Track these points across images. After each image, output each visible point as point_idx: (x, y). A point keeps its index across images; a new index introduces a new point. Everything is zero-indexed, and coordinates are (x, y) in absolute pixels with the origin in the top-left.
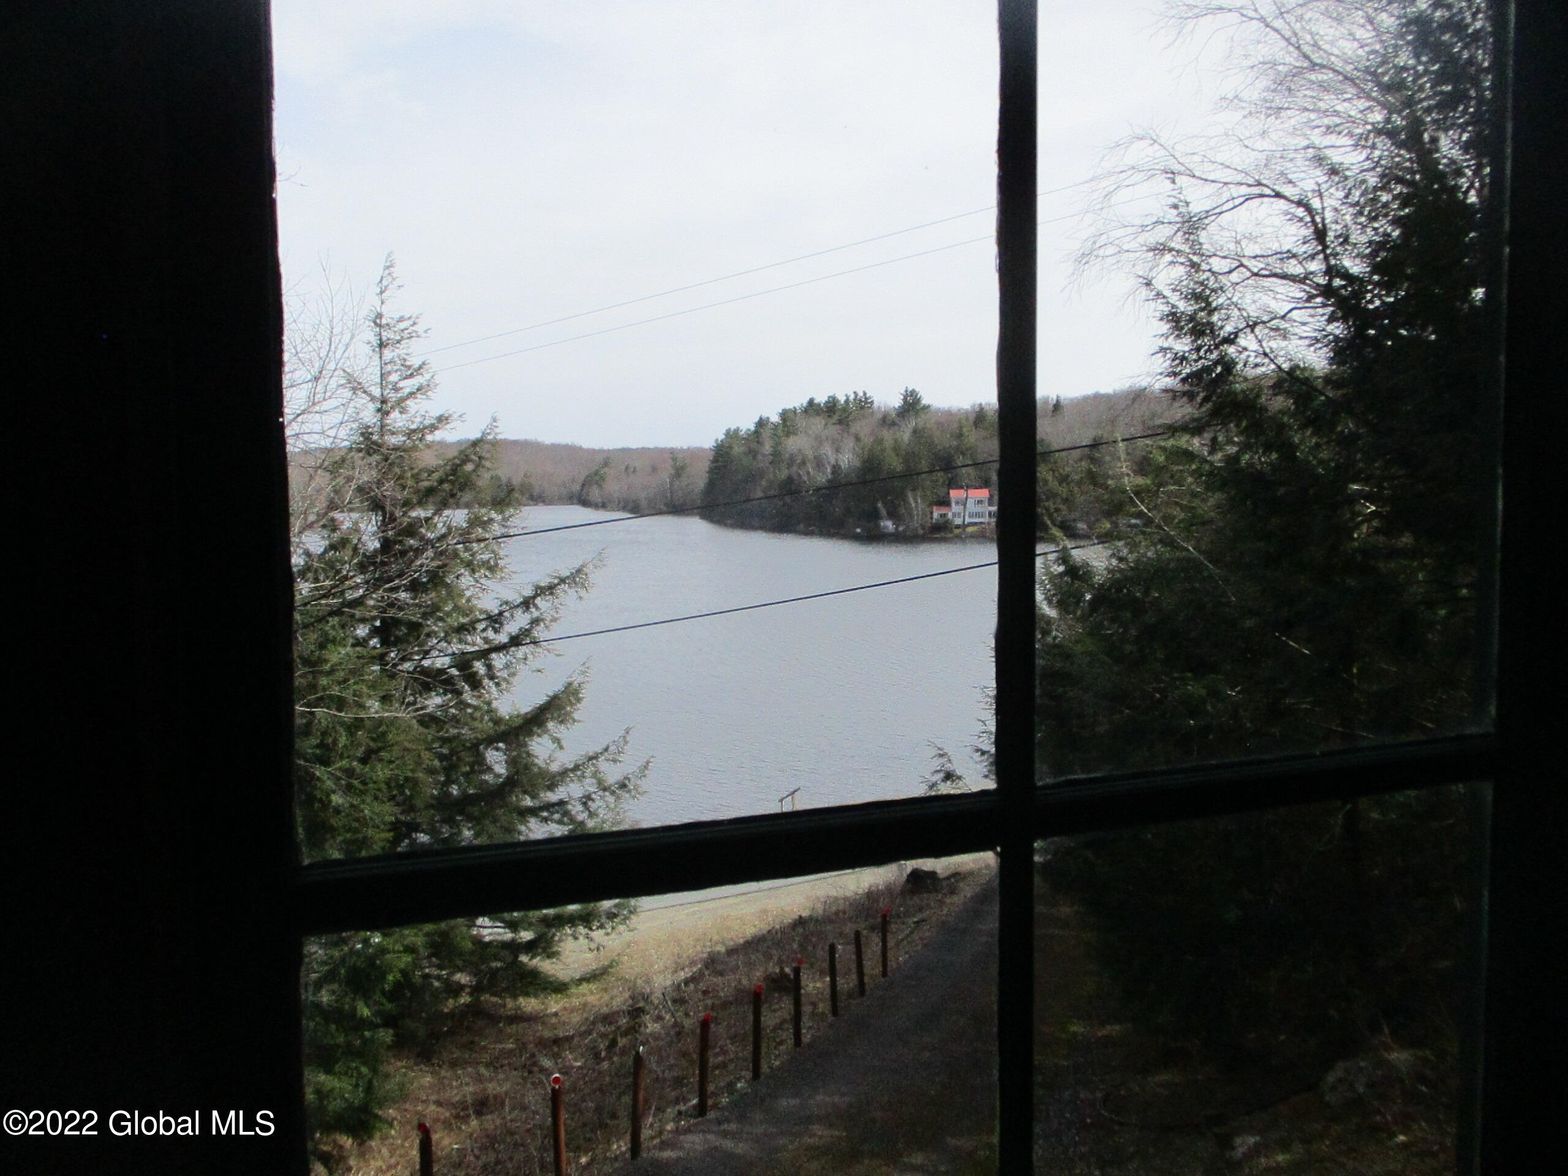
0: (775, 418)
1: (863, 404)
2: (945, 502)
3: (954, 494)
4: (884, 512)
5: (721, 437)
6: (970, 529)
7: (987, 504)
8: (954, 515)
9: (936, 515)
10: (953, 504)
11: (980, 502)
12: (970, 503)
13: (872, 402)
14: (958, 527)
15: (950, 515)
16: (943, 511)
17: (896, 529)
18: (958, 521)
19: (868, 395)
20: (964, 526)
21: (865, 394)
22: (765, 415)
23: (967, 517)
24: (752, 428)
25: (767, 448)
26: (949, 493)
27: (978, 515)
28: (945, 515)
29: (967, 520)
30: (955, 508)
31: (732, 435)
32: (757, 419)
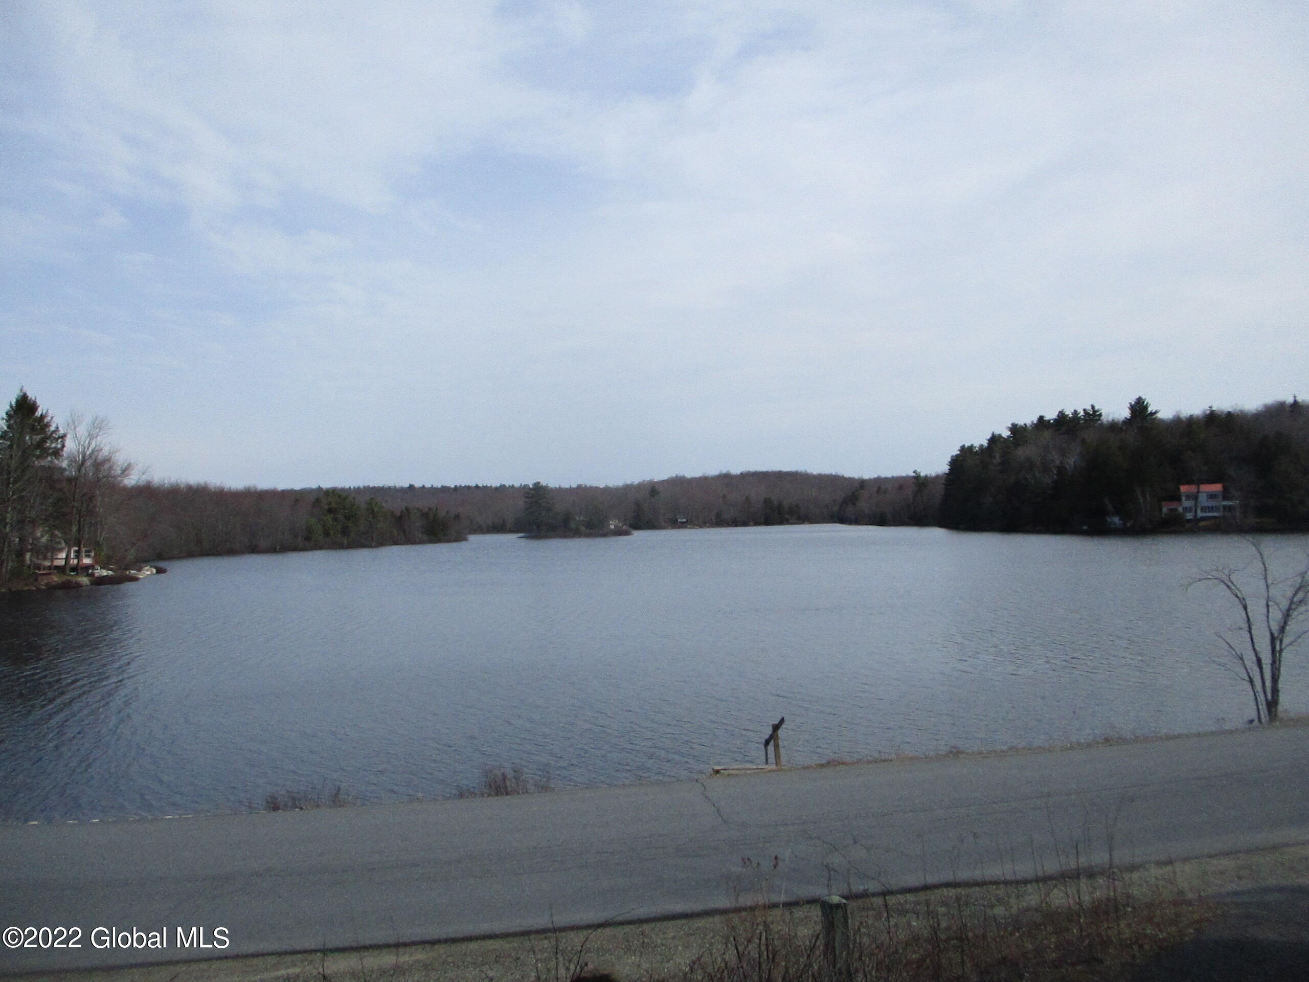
0: (1006, 433)
1: (1093, 416)
2: (1177, 498)
3: (1184, 489)
4: (1110, 507)
5: (956, 452)
6: (1202, 524)
7: (1221, 497)
8: (1185, 509)
9: (1165, 510)
10: (1183, 498)
11: (1212, 496)
12: (1203, 500)
13: (1100, 415)
14: (1189, 521)
15: (1180, 510)
16: (1173, 505)
17: (1125, 524)
18: (1189, 516)
19: (1096, 408)
20: (1197, 520)
21: (1093, 407)
22: (997, 433)
23: (1199, 511)
24: (985, 443)
25: (998, 459)
26: (1179, 489)
27: (1211, 509)
28: (1175, 510)
29: (1200, 514)
30: (1187, 503)
31: (966, 451)
32: (989, 436)
